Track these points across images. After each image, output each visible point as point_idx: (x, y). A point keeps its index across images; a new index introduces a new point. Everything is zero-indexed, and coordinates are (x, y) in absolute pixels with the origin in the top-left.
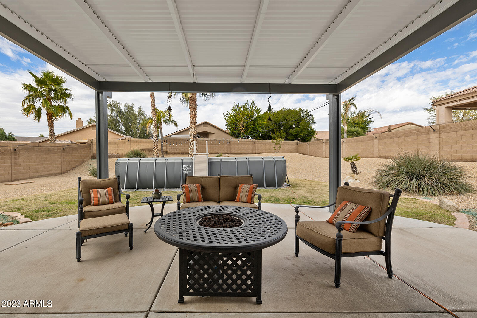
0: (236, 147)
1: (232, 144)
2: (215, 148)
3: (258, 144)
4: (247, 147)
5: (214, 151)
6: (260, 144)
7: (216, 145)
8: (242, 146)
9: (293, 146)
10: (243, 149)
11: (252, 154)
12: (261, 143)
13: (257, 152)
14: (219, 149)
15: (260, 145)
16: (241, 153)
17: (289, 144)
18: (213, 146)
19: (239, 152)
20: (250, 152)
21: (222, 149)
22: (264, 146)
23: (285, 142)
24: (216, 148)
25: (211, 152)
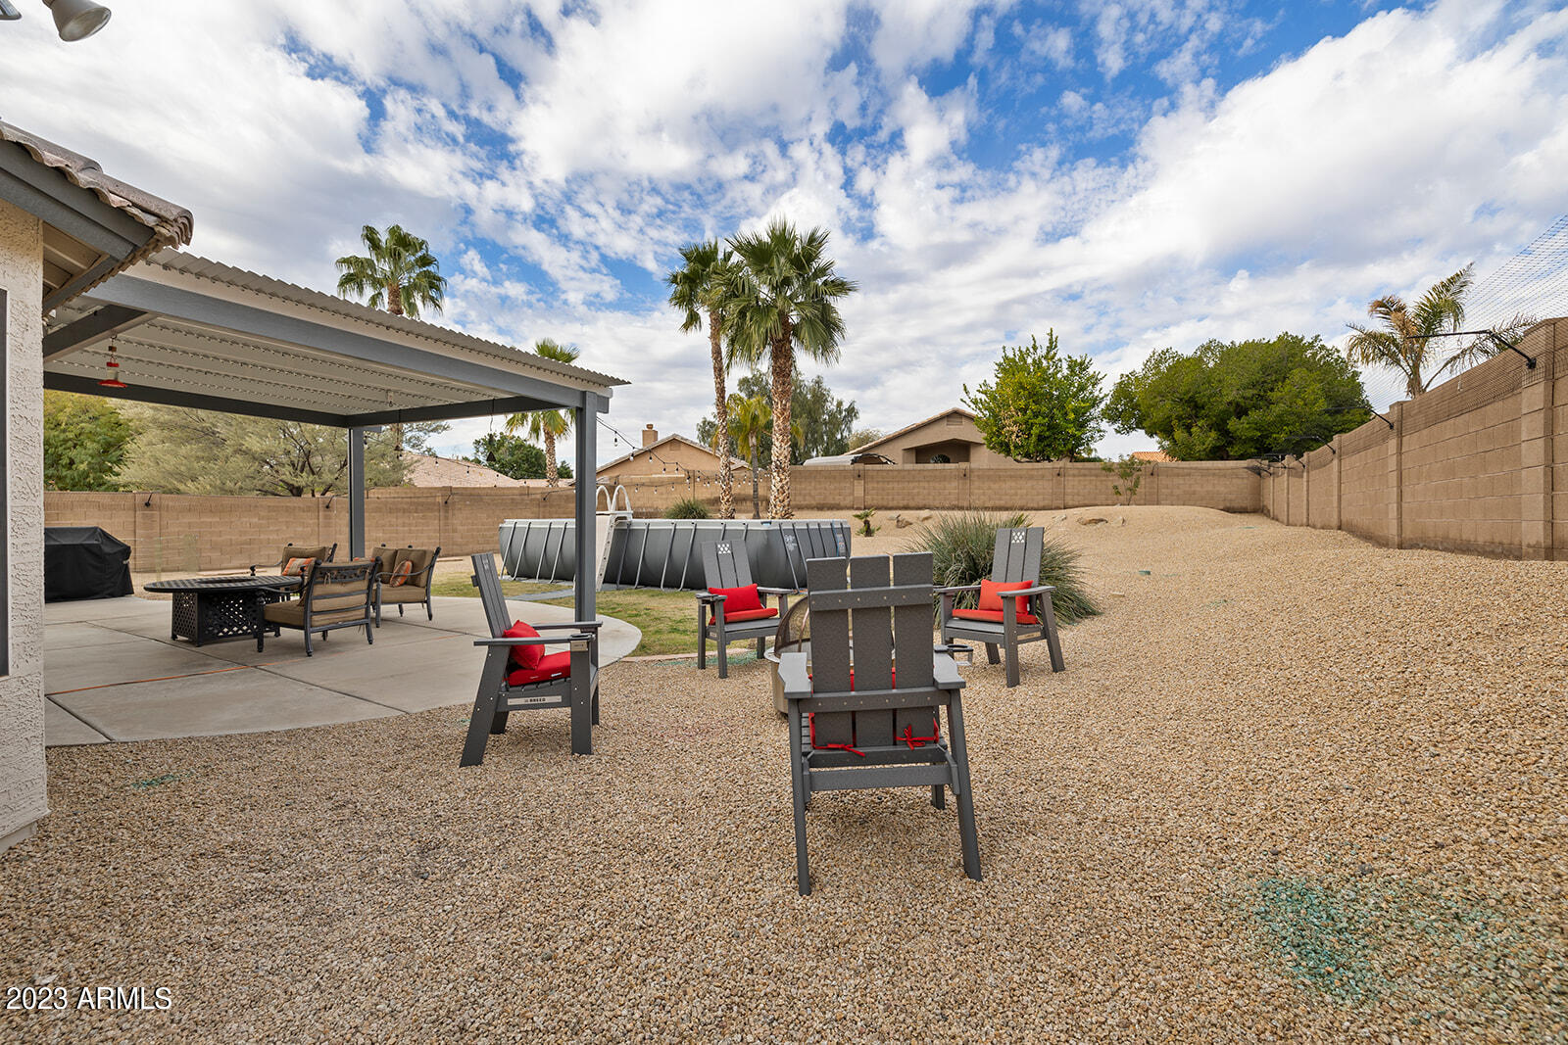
0: (990, 488)
1: (976, 478)
2: (915, 491)
3: (1074, 476)
4: (1033, 486)
5: (913, 499)
6: (1085, 475)
7: (922, 484)
8: (1013, 484)
9: (1239, 481)
10: (1016, 494)
11: (1051, 509)
12: (1086, 472)
13: (1070, 503)
14: (929, 494)
15: (1081, 478)
16: (1008, 506)
17: (1222, 474)
18: (911, 485)
19: (1002, 503)
20: (1041, 504)
21: (940, 494)
22: (1098, 483)
23: (1196, 469)
24: (921, 490)
25: (905, 503)
